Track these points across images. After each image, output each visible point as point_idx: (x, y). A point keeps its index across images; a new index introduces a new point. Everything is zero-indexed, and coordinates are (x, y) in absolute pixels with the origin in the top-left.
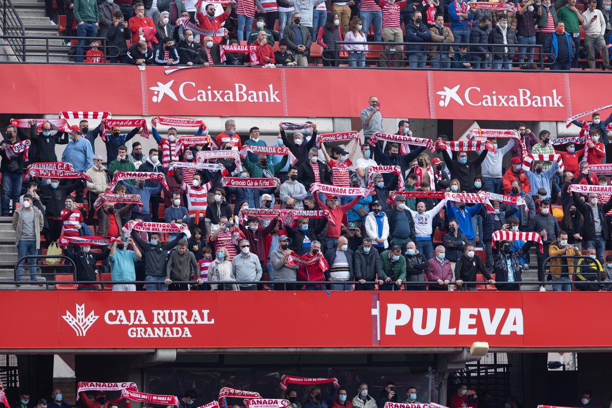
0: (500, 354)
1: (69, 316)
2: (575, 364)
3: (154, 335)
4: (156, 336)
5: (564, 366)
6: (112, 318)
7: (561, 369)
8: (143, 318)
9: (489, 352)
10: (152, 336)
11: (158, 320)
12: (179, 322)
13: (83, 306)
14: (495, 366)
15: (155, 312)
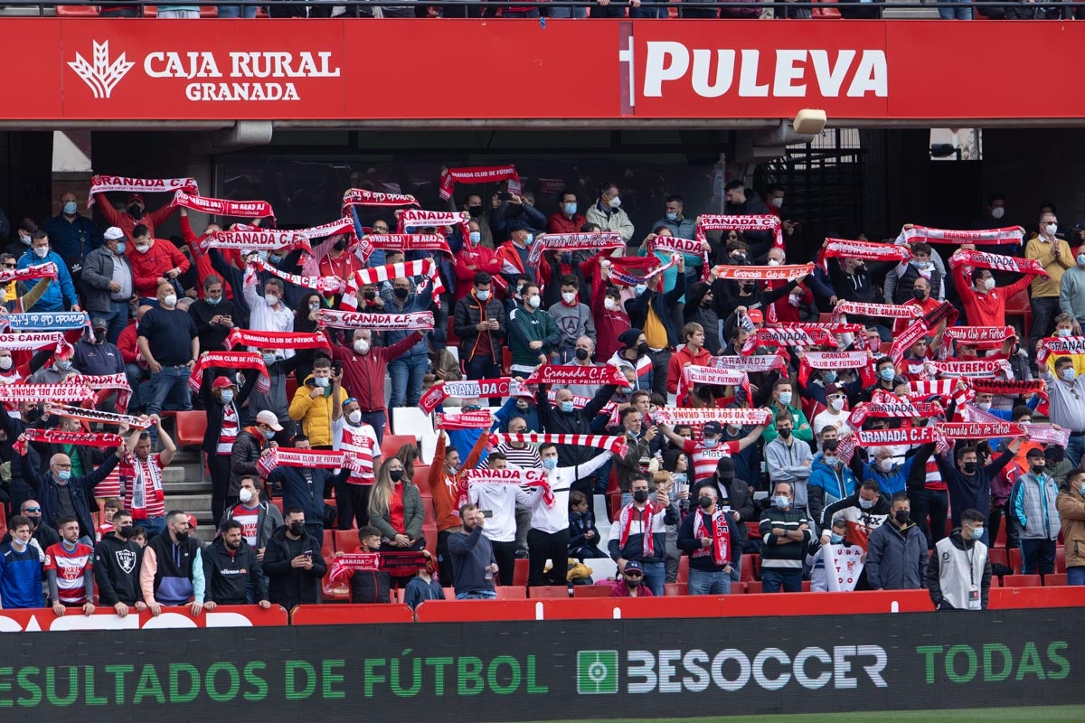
0: (846, 131)
1: (81, 63)
2: (978, 148)
3: (233, 95)
4: (237, 98)
5: (959, 151)
6: (158, 66)
7: (954, 157)
8: (213, 66)
9: (826, 127)
10: (229, 98)
11: (241, 70)
12: (278, 73)
13: (106, 44)
14: (838, 152)
15: (235, 56)
